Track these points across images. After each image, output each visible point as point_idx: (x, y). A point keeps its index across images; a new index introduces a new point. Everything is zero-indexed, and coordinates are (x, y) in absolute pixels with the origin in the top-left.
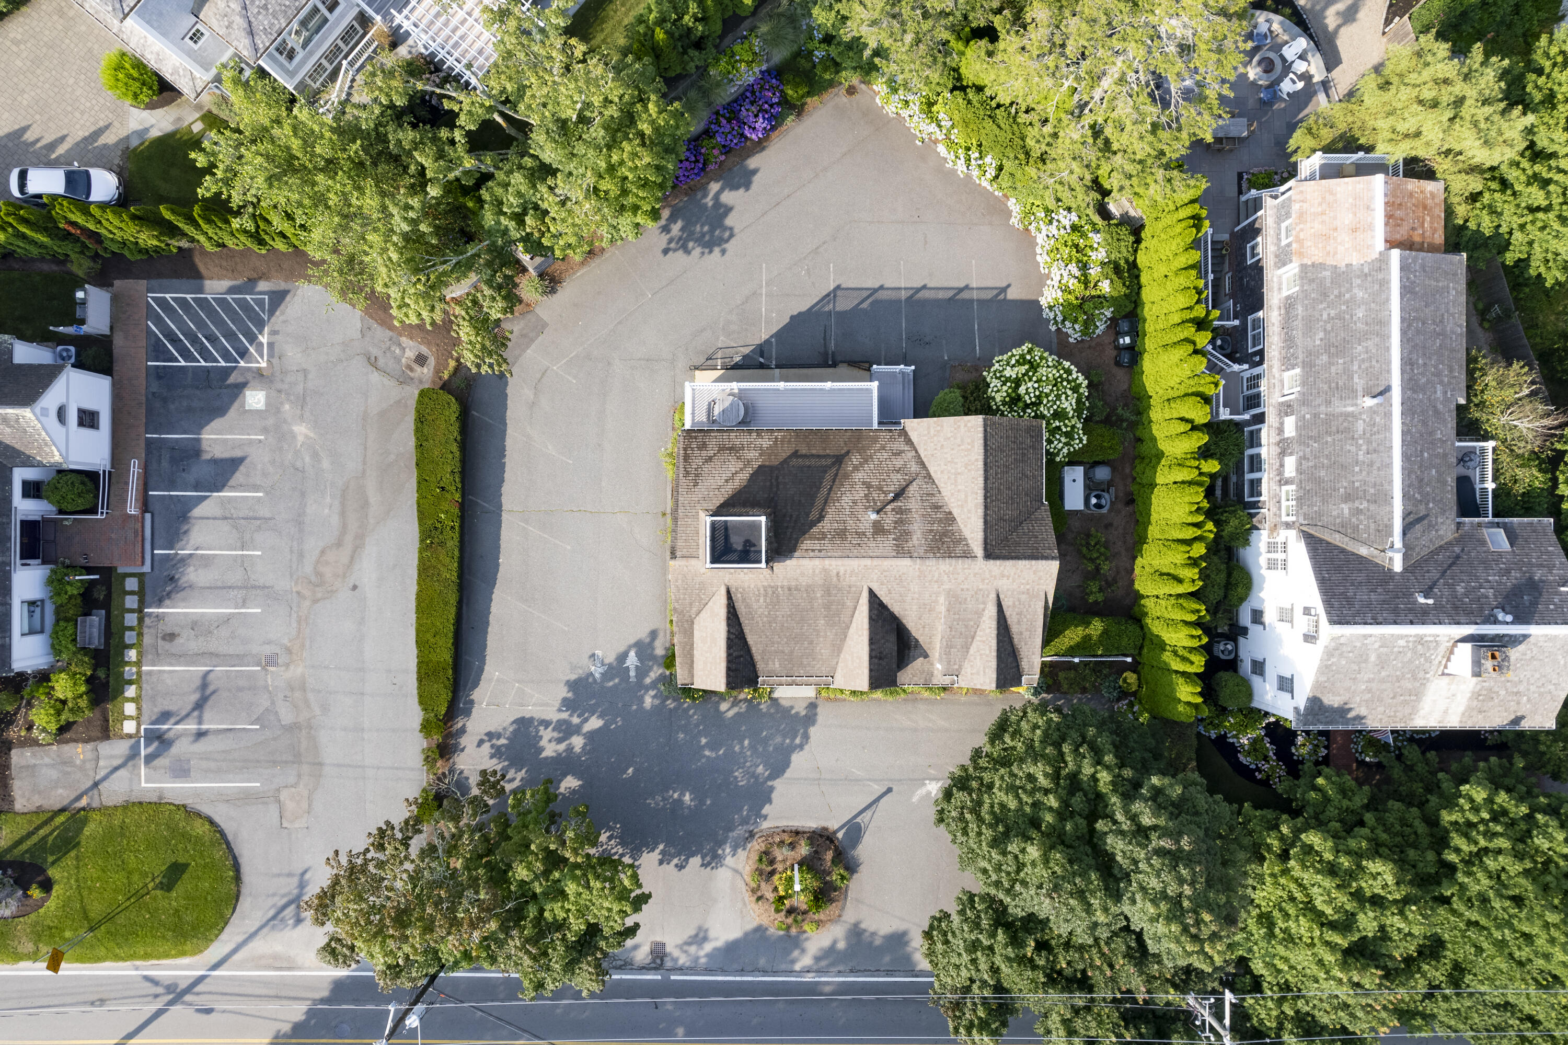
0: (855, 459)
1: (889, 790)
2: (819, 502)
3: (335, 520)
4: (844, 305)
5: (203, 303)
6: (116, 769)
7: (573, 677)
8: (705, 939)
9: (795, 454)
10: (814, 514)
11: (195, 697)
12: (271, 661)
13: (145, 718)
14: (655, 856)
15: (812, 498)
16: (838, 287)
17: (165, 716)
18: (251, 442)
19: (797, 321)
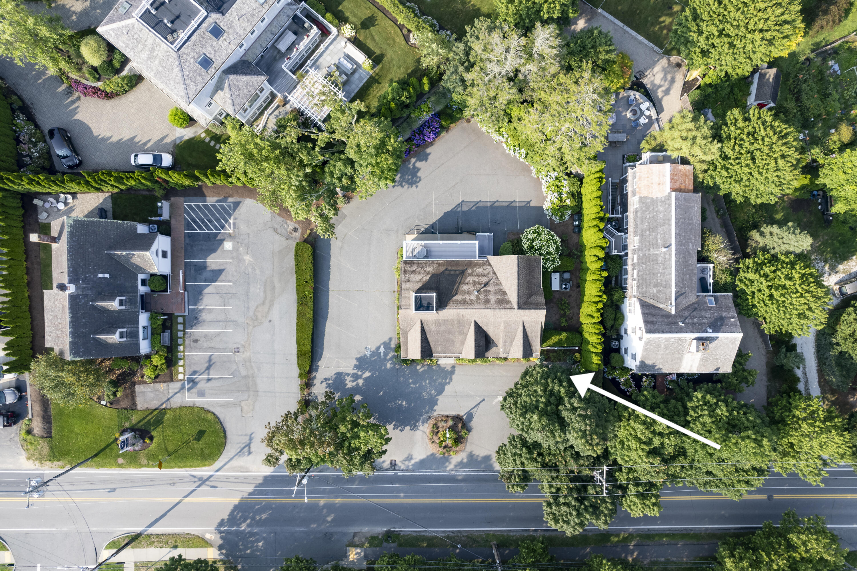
0: (469, 271)
1: (484, 400)
2: (455, 288)
3: (262, 294)
4: (465, 208)
5: (206, 207)
6: (176, 393)
7: (359, 356)
8: (411, 459)
9: (446, 270)
10: (454, 292)
11: (207, 365)
12: (237, 350)
13: (187, 373)
14: (392, 426)
15: (453, 286)
16: (463, 201)
17: (195, 373)
18: (227, 263)
19: (447, 215)
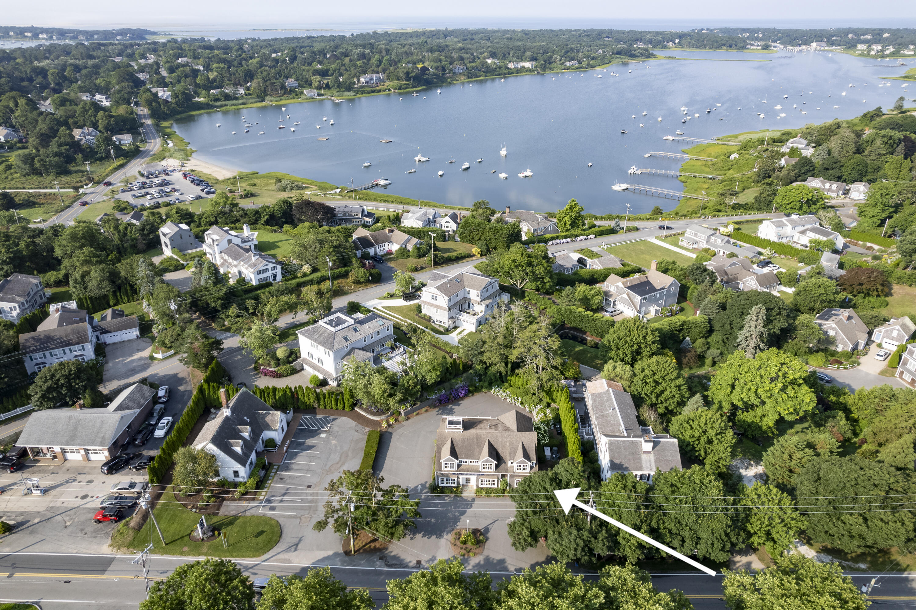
1: (498, 520)
5: (316, 419)
6: (253, 508)
8: (435, 559)
11: (284, 493)
12: (309, 487)
13: (267, 496)
17: (273, 496)
18: (319, 443)
